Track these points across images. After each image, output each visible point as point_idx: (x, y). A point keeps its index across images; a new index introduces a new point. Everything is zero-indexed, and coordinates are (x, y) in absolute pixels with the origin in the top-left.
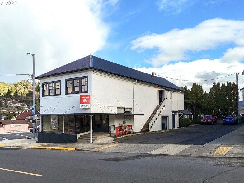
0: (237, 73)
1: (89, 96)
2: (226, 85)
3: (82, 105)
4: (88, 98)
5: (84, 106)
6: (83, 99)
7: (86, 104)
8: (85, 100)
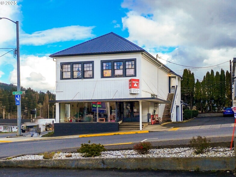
0: (230, 61)
1: (138, 80)
2: (220, 74)
3: (133, 90)
4: (138, 82)
5: (135, 91)
6: (134, 84)
7: (136, 89)
8: (135, 84)
